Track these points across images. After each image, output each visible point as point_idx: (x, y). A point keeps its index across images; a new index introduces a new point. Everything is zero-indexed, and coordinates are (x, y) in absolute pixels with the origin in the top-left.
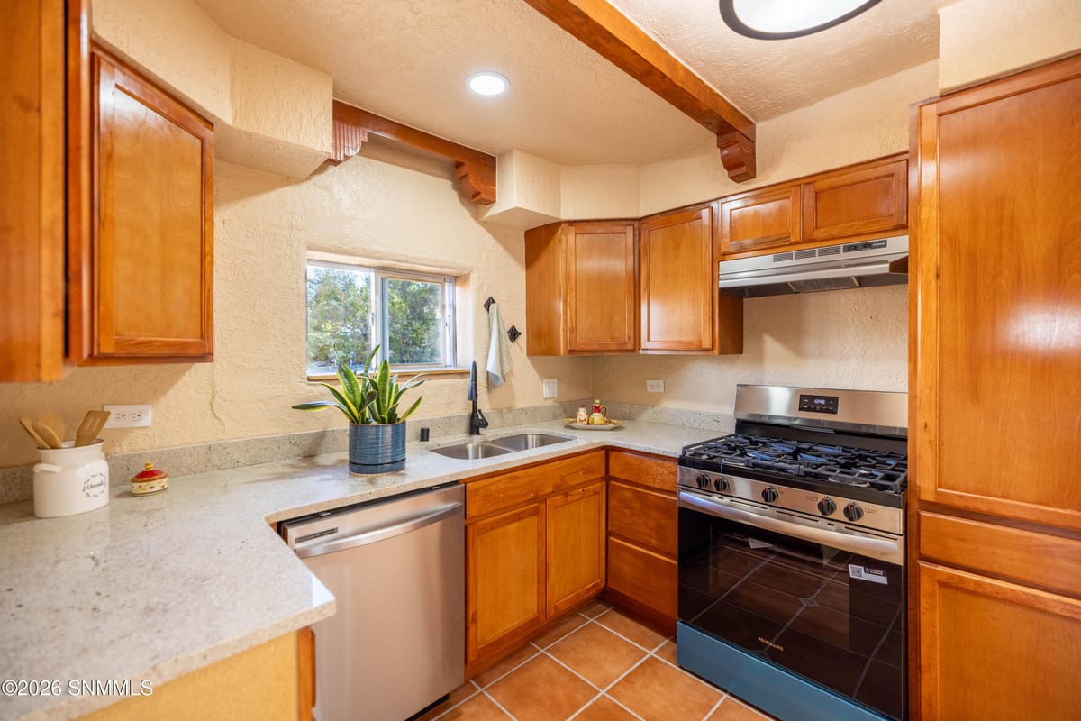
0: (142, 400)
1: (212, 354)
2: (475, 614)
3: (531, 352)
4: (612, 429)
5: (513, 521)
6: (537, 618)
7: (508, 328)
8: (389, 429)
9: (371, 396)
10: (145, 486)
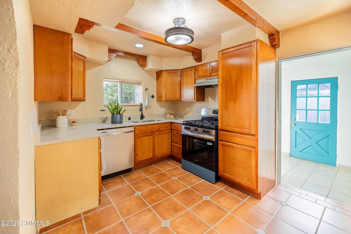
0: (72, 109)
1: (85, 100)
2: (137, 154)
3: (158, 101)
4: (175, 119)
5: (146, 136)
6: (152, 158)
7: (151, 95)
8: (119, 115)
9: (115, 109)
10: (74, 124)
